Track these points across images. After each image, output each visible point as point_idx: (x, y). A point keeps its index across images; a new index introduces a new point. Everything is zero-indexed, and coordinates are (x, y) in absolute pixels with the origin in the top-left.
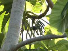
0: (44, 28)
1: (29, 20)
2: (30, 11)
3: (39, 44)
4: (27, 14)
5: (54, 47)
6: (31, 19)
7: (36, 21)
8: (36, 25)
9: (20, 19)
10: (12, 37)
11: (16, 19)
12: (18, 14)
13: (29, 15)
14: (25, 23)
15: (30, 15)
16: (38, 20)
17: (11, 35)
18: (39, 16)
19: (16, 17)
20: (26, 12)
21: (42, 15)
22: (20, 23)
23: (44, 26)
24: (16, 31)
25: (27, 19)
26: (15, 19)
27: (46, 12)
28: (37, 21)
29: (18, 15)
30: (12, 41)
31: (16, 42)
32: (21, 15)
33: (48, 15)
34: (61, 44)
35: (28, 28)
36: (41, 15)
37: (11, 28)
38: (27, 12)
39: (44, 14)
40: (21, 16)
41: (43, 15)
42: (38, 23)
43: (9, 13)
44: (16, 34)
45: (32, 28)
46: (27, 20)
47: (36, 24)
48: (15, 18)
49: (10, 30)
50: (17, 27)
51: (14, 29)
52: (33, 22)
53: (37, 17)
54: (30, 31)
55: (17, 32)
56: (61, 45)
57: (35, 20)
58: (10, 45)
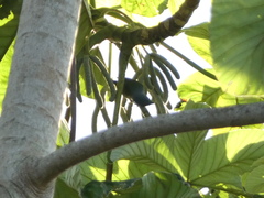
0: (174, 88)
1: (108, 51)
2: (110, 6)
3: (147, 158)
4: (99, 20)
5: (218, 170)
6: (118, 45)
7: (141, 56)
8: (139, 72)
9: (65, 35)
10: (27, 119)
11: (44, 36)
12: (57, 11)
13: (105, 23)
14: (86, 61)
15: (111, 27)
16: (150, 51)
17: (22, 109)
18: (155, 29)
19: (46, 24)
20: (93, 11)
21: (167, 26)
22: (67, 56)
23: (178, 77)
24: (47, 91)
25: (99, 42)
26: (40, 34)
27: (187, 12)
28: (144, 55)
29: (56, 15)
30: (28, 139)
31: (46, 141)
32: (70, 17)
33: (194, 28)
34: (254, 159)
35: (99, 87)
36: (162, 24)
37: (23, 78)
38: (99, 13)
39: (178, 22)
40: (71, 23)
41: (172, 27)
42: (147, 65)
43: (11, 16)
44: (46, 103)
45: (122, 85)
46: (97, 48)
47: (140, 66)
48: (41, 29)
49: (18, 88)
50: (51, 71)
51: (38, 82)
52: (126, 58)
53: (145, 35)
54: (111, 100)
55: (51, 95)
56: (255, 163)
57: (134, 49)
58: (18, 157)
